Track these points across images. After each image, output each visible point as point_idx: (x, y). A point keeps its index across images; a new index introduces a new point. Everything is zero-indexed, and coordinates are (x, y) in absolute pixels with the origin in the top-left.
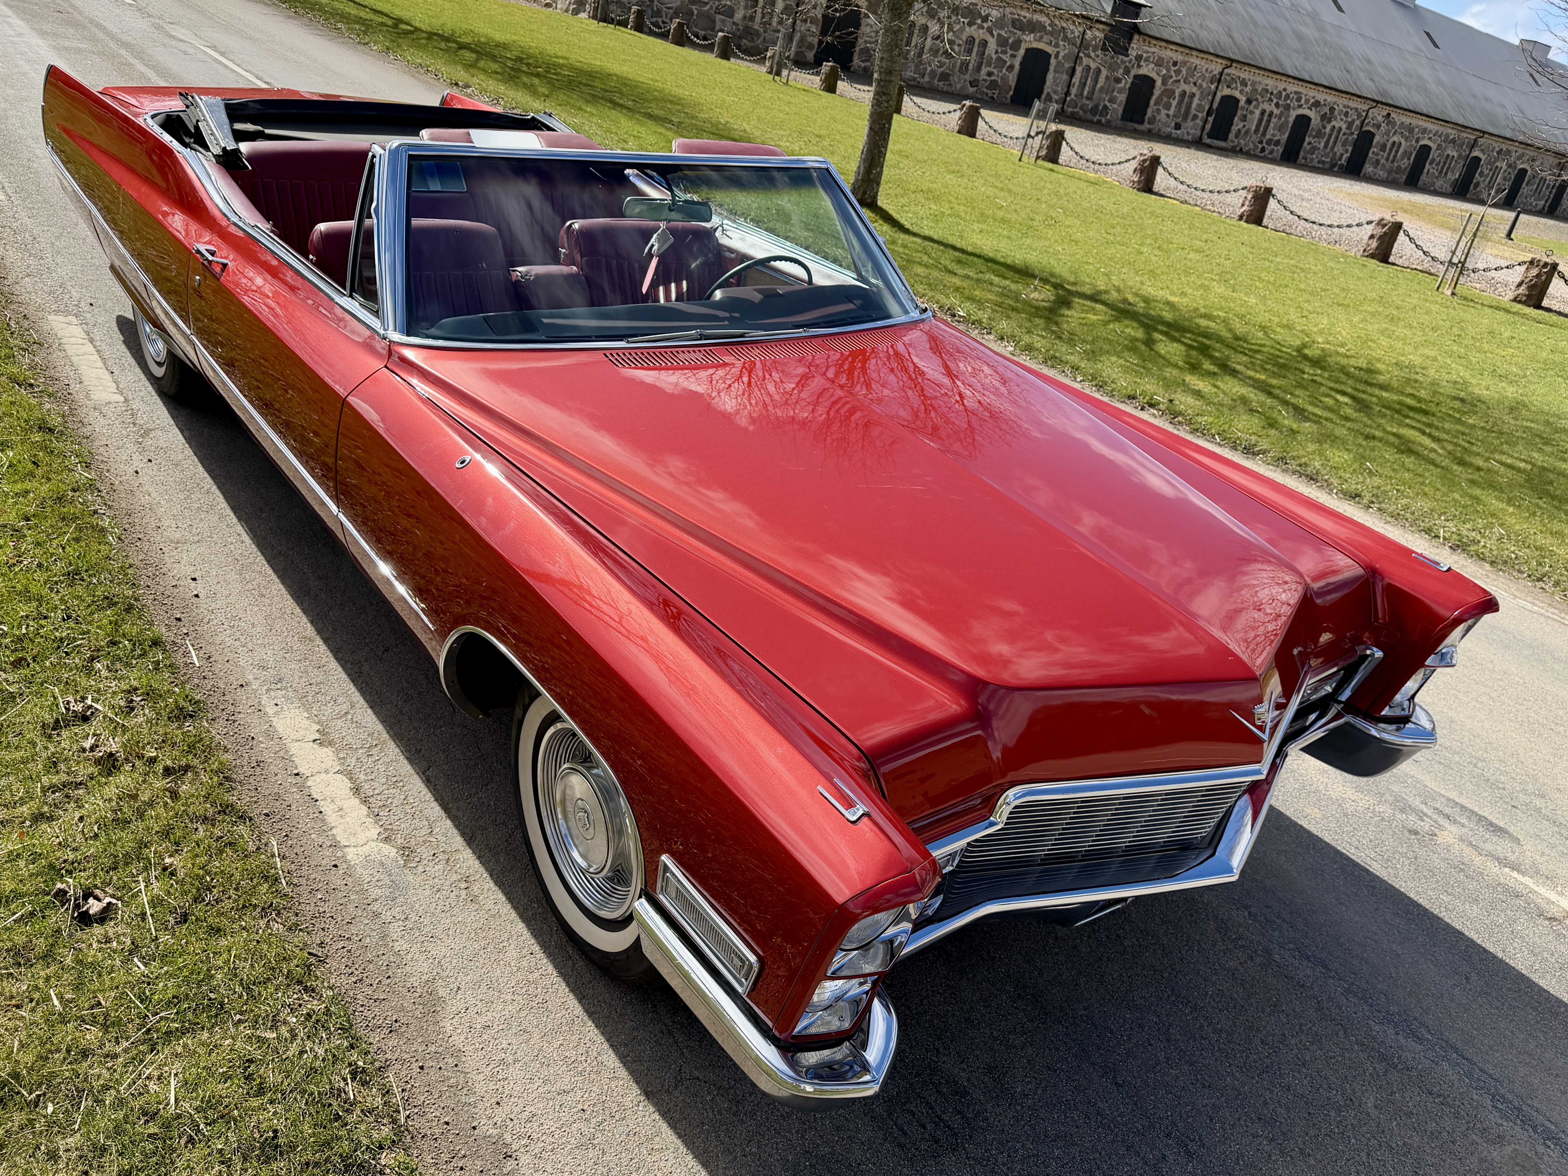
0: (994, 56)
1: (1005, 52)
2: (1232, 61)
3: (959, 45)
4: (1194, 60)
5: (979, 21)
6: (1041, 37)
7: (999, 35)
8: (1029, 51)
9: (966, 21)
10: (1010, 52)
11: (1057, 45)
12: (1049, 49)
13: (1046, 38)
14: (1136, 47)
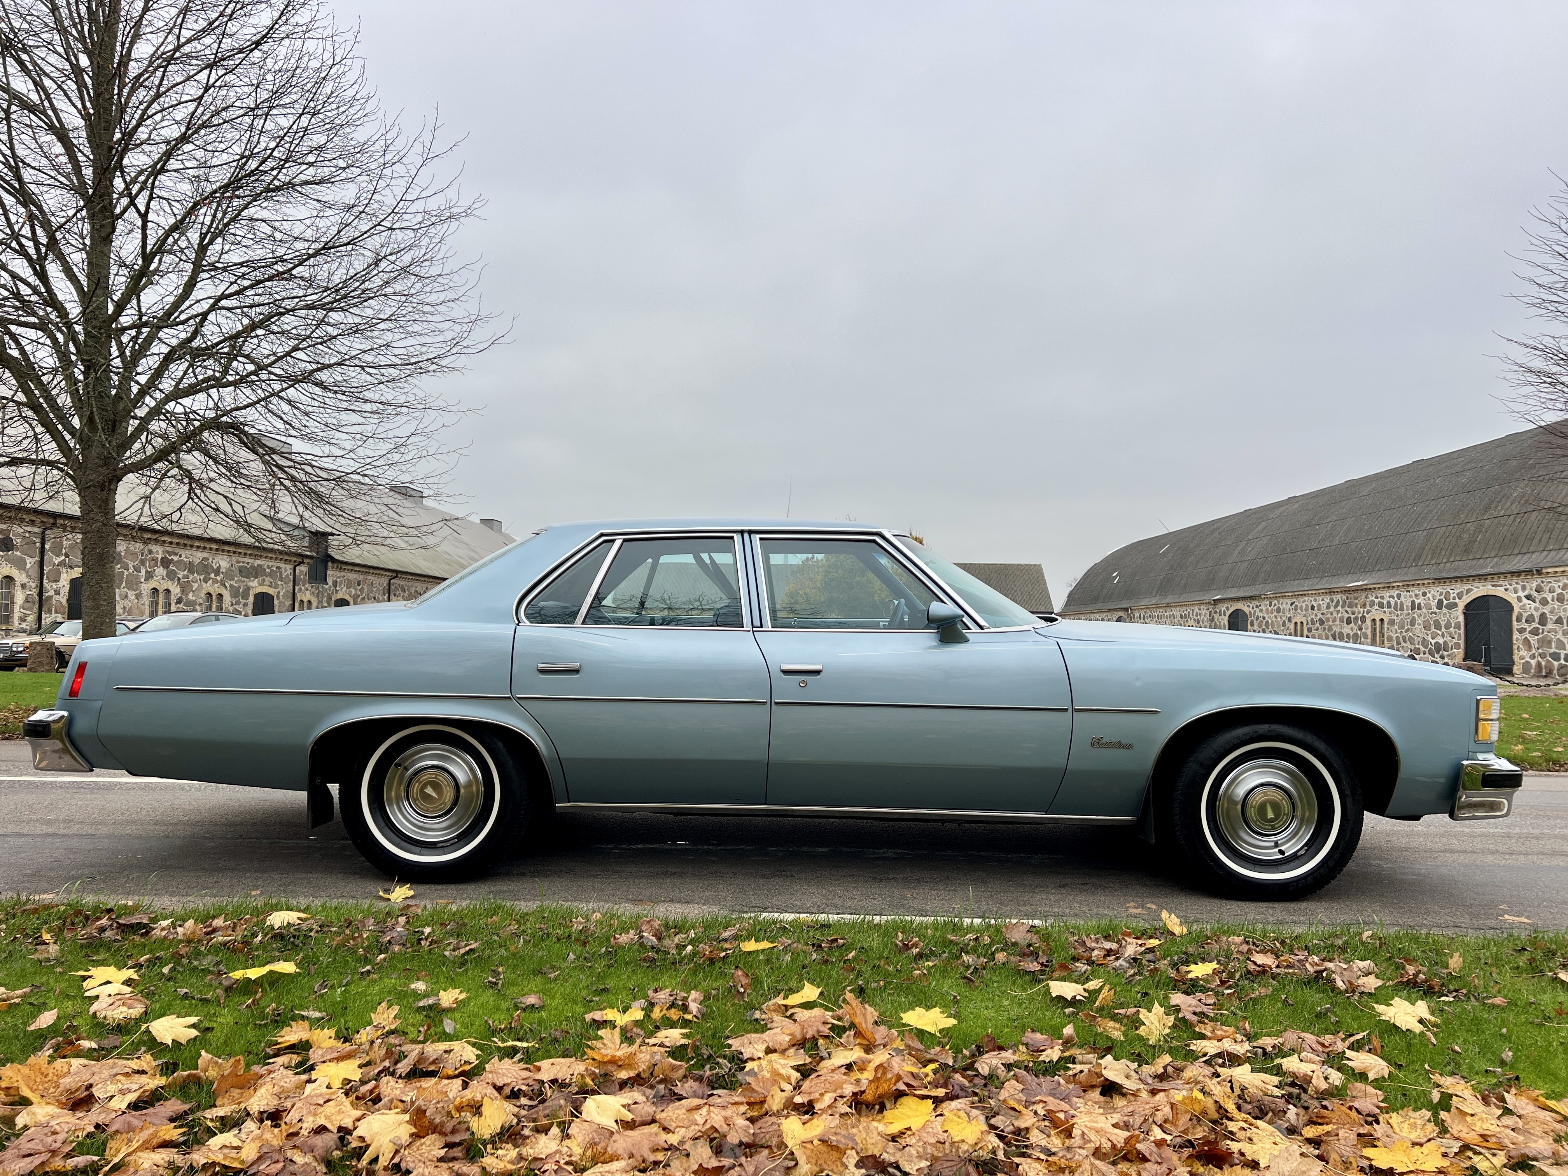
0: (231, 609)
1: (238, 603)
2: (397, 572)
3: (200, 604)
4: (371, 578)
5: (212, 576)
6: (264, 580)
7: (231, 586)
8: (256, 596)
9: (202, 577)
10: (243, 601)
11: (276, 587)
12: (271, 591)
13: (268, 580)
14: (332, 574)
